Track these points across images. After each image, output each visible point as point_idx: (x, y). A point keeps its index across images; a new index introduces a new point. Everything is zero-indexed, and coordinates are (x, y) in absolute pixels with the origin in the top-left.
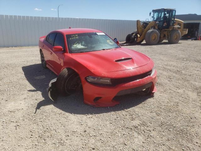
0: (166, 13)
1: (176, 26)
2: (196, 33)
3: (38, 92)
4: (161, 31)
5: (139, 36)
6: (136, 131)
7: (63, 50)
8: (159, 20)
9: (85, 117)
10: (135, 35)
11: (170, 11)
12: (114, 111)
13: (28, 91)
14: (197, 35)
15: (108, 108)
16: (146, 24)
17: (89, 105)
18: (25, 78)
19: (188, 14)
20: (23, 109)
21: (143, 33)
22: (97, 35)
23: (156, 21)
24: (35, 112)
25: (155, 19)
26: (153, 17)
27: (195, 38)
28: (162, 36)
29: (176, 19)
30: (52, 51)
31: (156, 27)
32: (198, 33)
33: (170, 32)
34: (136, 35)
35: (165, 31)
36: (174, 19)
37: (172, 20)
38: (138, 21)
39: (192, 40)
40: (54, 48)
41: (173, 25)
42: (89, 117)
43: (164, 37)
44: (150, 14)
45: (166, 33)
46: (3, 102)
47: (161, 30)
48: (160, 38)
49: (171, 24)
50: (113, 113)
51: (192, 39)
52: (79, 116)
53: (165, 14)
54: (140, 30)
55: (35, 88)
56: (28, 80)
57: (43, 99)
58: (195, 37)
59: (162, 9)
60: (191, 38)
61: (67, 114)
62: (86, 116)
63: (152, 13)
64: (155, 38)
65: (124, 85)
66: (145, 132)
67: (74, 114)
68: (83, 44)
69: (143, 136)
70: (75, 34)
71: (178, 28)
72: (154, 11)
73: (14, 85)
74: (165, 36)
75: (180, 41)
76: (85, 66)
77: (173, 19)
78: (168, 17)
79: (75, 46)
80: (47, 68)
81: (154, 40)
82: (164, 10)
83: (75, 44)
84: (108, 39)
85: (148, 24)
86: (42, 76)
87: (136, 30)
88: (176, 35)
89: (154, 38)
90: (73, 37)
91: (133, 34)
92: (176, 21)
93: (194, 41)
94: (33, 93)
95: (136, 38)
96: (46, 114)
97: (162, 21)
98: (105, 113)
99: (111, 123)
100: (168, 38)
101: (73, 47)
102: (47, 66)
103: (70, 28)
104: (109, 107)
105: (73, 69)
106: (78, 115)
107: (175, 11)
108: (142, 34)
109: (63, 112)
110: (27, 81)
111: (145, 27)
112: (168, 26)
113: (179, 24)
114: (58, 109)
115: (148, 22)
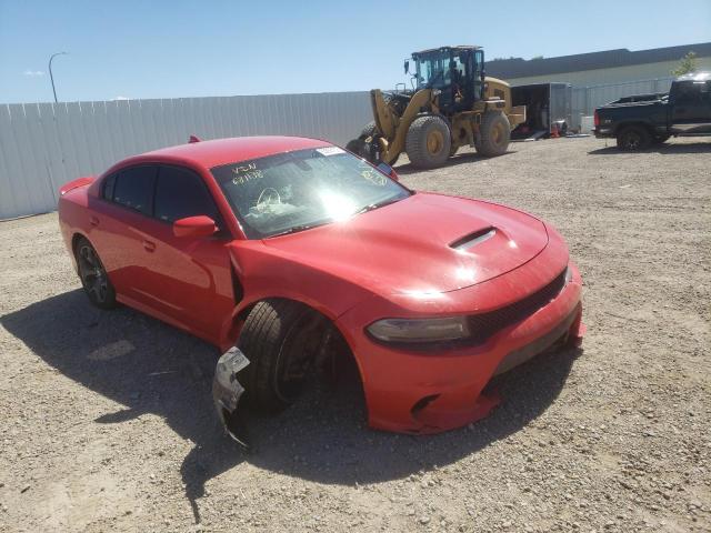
0: (456, 59)
1: (493, 100)
2: (544, 115)
3: (144, 417)
4: (450, 120)
5: (386, 143)
6: (638, 503)
7: (216, 229)
8: (440, 85)
9: (414, 487)
10: (373, 142)
11: (468, 55)
12: (500, 438)
13: (98, 421)
14: (548, 123)
15: (469, 431)
16: (400, 101)
17: (393, 434)
18: (43, 364)
19: (508, 58)
20: (128, 513)
21: (398, 131)
22: (323, 156)
23: (429, 87)
24: (197, 516)
25: (426, 82)
26: (416, 76)
27: (543, 133)
28: (456, 136)
29: (487, 79)
30: (150, 238)
31: (435, 109)
32: (548, 115)
33: (478, 122)
34: (376, 140)
35: (464, 116)
36: (483, 79)
37: (479, 83)
38: (375, 94)
39: (537, 139)
40: (177, 225)
41: (483, 97)
42: (430, 484)
43: (463, 138)
44: (407, 65)
45: (466, 124)
46: (10, 498)
47: (450, 115)
48: (452, 142)
49: (477, 95)
50: (499, 445)
51: (538, 135)
52: (388, 488)
53: (453, 64)
54: (385, 123)
55: (119, 400)
56: (63, 371)
57: (190, 445)
58: (544, 129)
59: (444, 48)
60: (533, 133)
61: (335, 491)
62: (413, 480)
63: (413, 64)
64: (438, 143)
65: (513, 333)
66: (667, 498)
67: (361, 483)
68: (288, 197)
69: (669, 514)
70: (245, 164)
71: (498, 105)
72: (418, 57)
73: (16, 409)
74: (463, 134)
75: (511, 146)
76: (355, 281)
77: (480, 78)
78: (463, 74)
79: (260, 206)
80: (121, 306)
81: (435, 152)
82: (451, 52)
83: (262, 201)
84: (365, 169)
85: (409, 100)
86: (115, 346)
87: (373, 123)
88: (497, 127)
89: (434, 144)
90: (242, 174)
91: (364, 137)
92: (487, 82)
93: (542, 141)
94: (126, 426)
95: (377, 150)
96: (247, 513)
97: (449, 86)
98: (474, 451)
99: (527, 490)
100: (475, 139)
101: (257, 212)
102: (120, 298)
103: (194, 140)
104: (472, 427)
105: (301, 300)
106: (381, 486)
107: (482, 52)
108: (394, 135)
109: (312, 486)
110: (63, 378)
111: (399, 111)
112: (469, 102)
113: (499, 93)
114: (281, 477)
115: (405, 92)
